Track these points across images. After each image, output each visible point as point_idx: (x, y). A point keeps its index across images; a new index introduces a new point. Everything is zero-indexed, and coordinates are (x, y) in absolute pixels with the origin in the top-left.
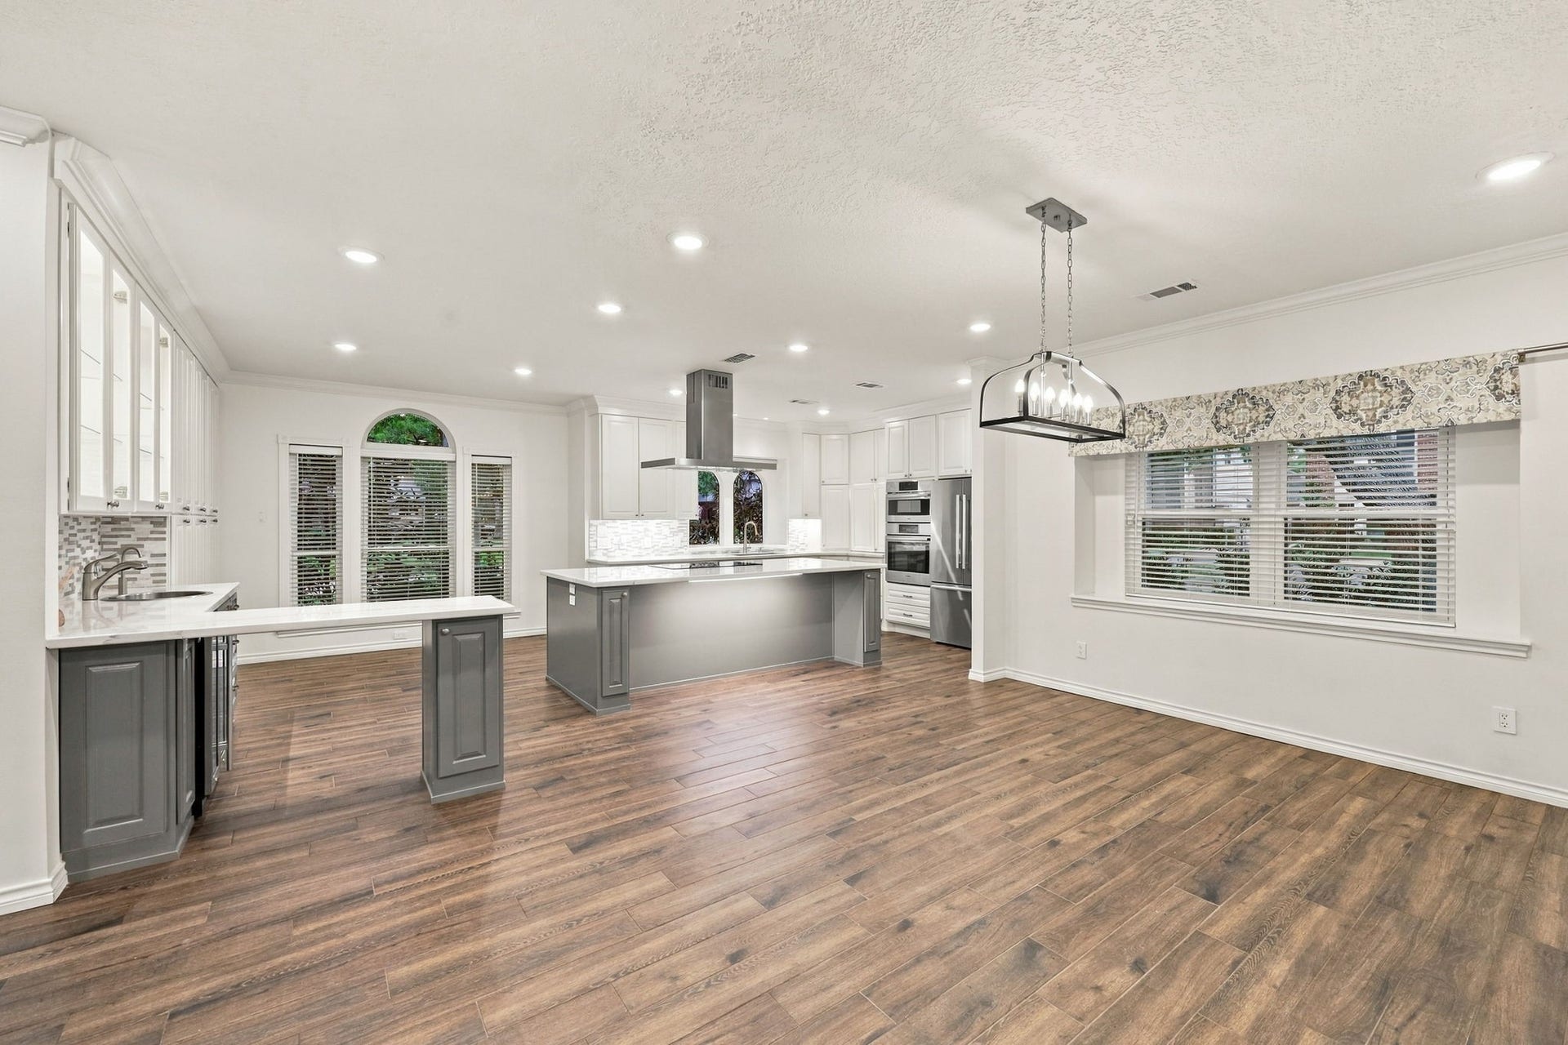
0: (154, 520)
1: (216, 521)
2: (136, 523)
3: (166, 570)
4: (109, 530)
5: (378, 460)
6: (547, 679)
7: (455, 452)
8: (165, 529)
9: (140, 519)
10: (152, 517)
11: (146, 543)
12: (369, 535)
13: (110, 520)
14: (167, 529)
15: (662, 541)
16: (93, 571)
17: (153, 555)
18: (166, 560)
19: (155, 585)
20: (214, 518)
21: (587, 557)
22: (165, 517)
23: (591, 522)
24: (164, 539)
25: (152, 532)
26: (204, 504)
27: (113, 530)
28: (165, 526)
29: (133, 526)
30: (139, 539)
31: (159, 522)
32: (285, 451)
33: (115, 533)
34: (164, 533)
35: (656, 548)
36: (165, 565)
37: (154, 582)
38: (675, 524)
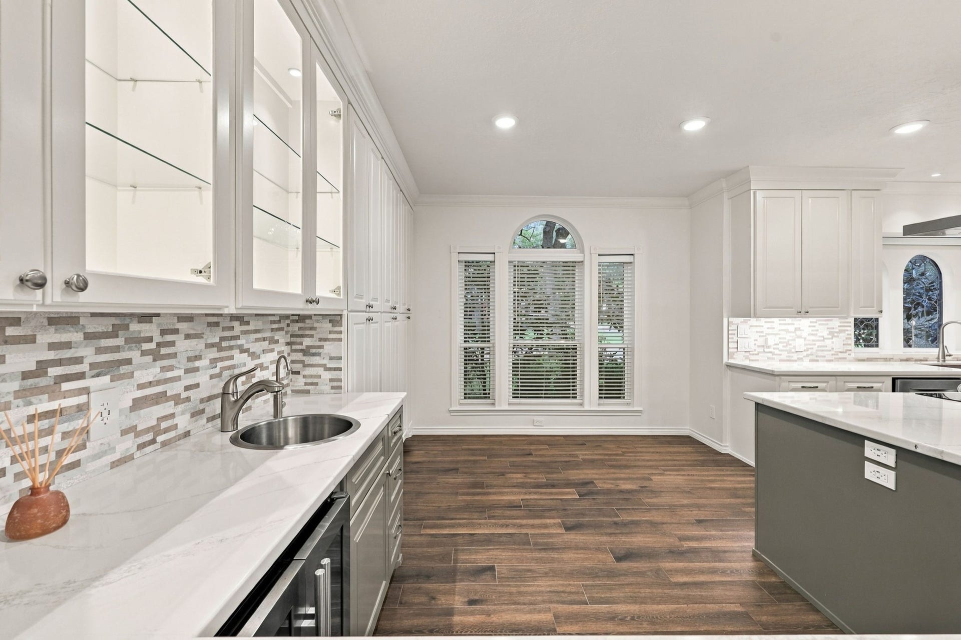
0: (332, 318)
1: (409, 318)
2: (318, 321)
3: (342, 375)
4: (296, 329)
5: (522, 265)
6: (756, 558)
7: (583, 252)
8: (342, 329)
9: (320, 318)
10: (330, 315)
11: (327, 345)
12: (514, 330)
13: (296, 318)
14: (343, 329)
15: (818, 343)
16: (231, 391)
17: (331, 358)
18: (342, 364)
19: (333, 391)
20: (408, 315)
21: (725, 360)
22: (341, 315)
23: (731, 319)
24: (340, 340)
25: (331, 332)
26: (397, 303)
27: (300, 329)
28: (341, 326)
29: (316, 325)
30: (321, 340)
31: (335, 319)
32: (455, 258)
33: (300, 333)
34: (340, 332)
35: (810, 351)
36: (340, 369)
37: (333, 388)
38: (835, 323)
